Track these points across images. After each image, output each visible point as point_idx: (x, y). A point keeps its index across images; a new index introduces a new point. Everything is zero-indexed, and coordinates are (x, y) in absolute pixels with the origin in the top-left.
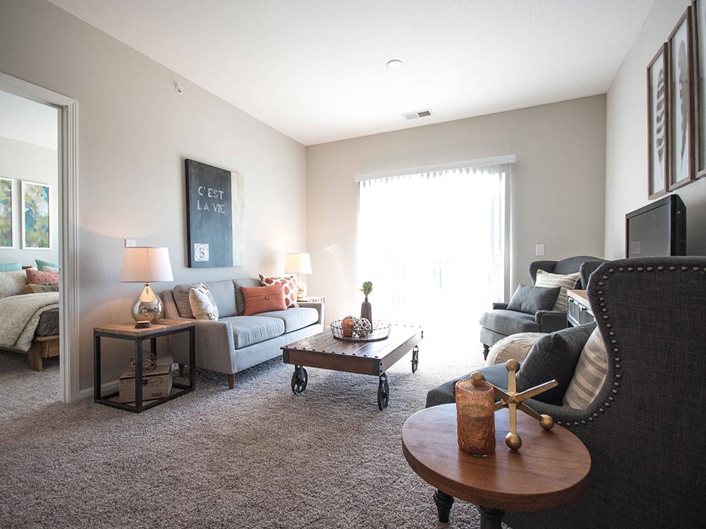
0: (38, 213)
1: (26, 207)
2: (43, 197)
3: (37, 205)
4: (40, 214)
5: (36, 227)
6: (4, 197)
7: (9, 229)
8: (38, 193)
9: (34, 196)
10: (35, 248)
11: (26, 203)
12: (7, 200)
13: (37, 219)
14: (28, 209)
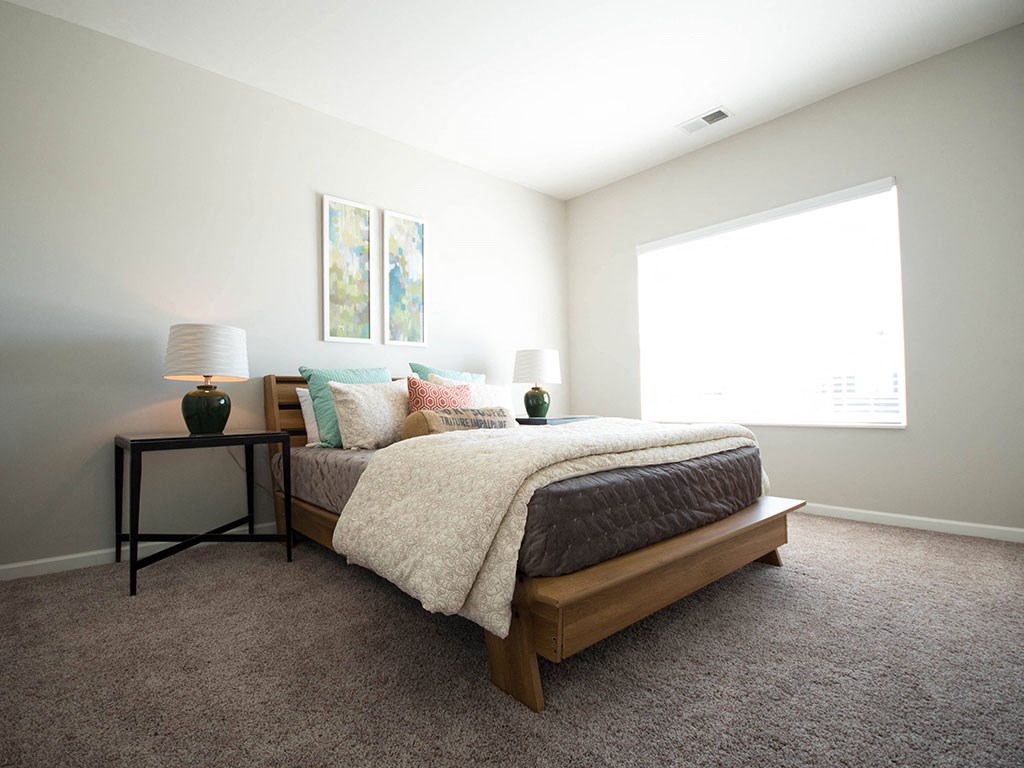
0: (407, 274)
1: (391, 263)
2: (416, 244)
3: (406, 259)
4: (410, 277)
5: (404, 301)
6: (360, 243)
7: (366, 305)
8: (408, 235)
9: (401, 240)
10: (402, 343)
11: (391, 254)
12: (362, 248)
13: (406, 287)
14: (393, 267)
